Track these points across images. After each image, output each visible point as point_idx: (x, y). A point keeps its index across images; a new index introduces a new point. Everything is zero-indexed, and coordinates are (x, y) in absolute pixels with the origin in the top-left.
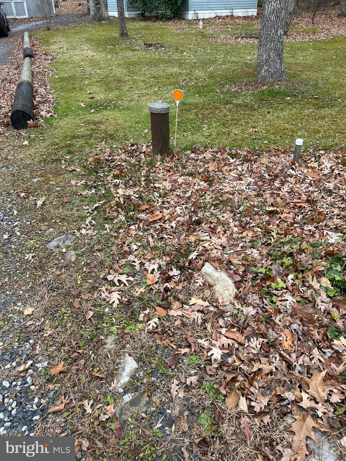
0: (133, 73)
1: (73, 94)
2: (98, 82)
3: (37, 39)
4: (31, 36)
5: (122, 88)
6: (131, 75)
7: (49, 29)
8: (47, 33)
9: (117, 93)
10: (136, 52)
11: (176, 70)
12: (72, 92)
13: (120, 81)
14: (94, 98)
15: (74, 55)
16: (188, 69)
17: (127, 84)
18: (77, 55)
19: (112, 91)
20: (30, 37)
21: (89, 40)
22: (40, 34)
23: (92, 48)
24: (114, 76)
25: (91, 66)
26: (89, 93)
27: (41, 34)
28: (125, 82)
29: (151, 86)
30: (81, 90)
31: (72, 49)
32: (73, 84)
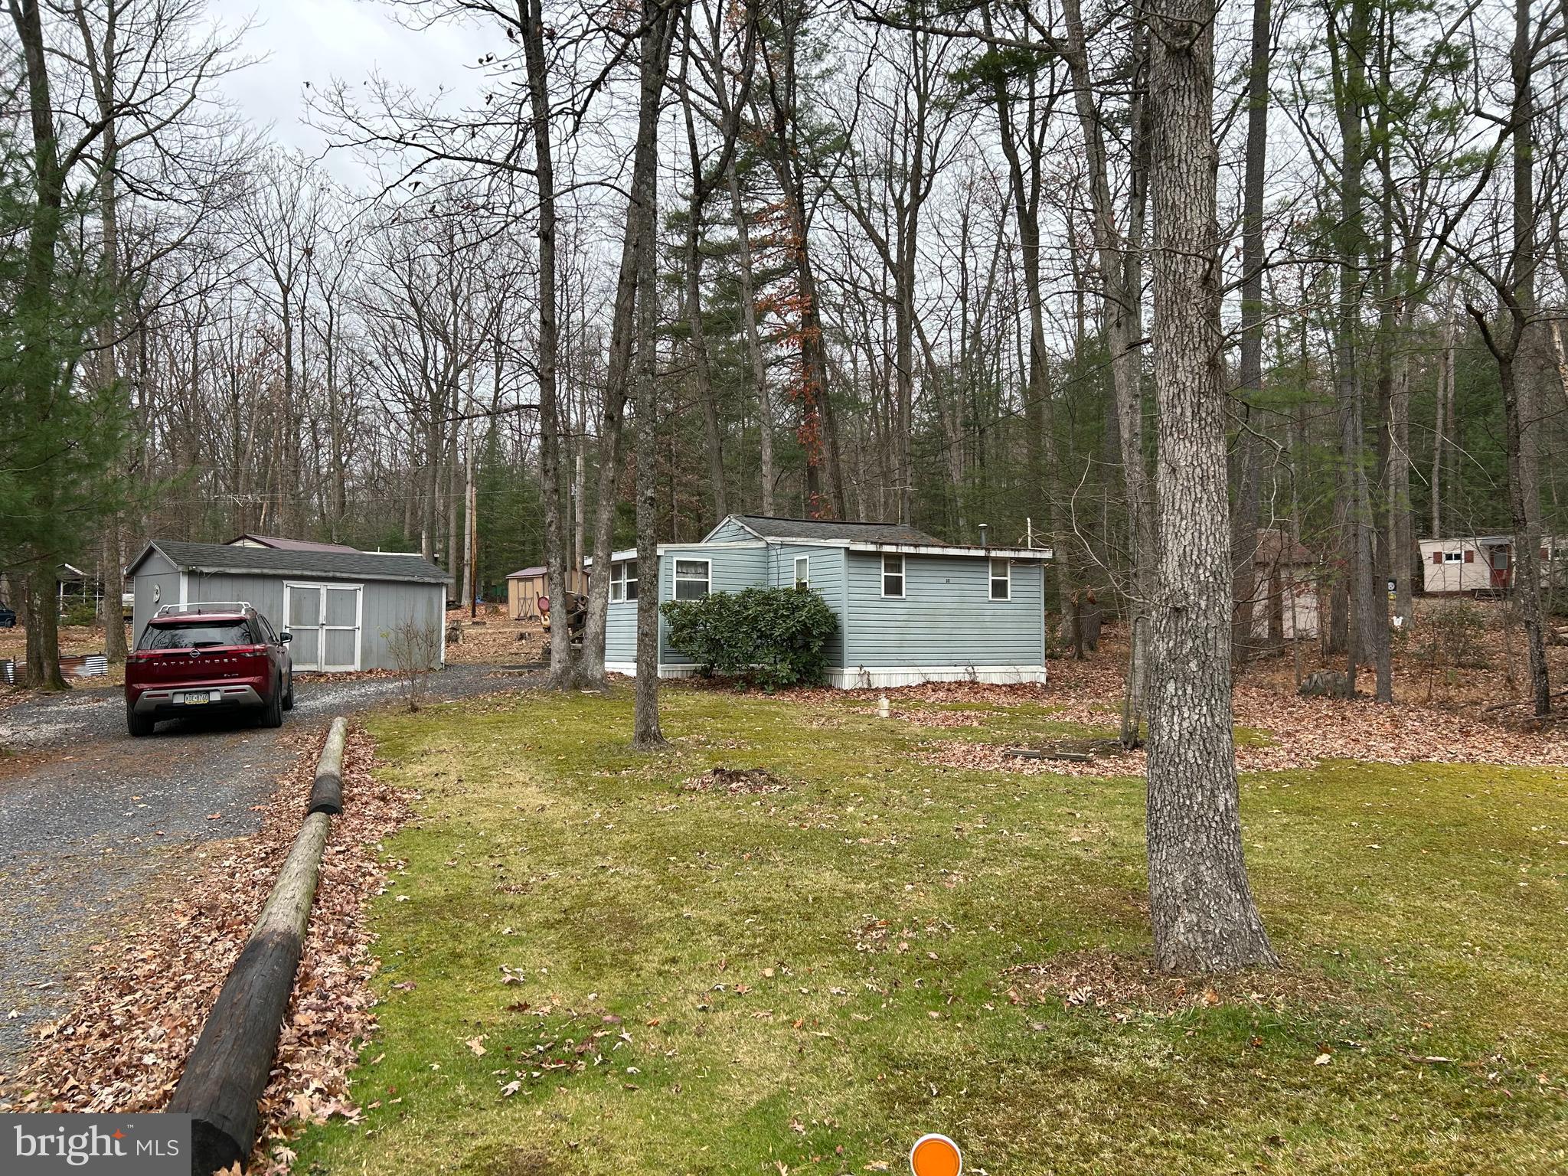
0: (678, 890)
1: (447, 987)
2: (548, 925)
3: (368, 740)
4: (353, 731)
5: (636, 957)
6: (672, 896)
7: (415, 709)
8: (405, 720)
9: (619, 984)
10: (685, 798)
11: (829, 878)
12: (447, 976)
13: (630, 926)
14: (526, 1006)
15: (479, 802)
16: (871, 880)
17: (659, 941)
18: (488, 803)
19: (600, 975)
20: (349, 732)
21: (535, 749)
22: (382, 726)
23: (539, 778)
24: (611, 901)
25: (532, 851)
26: (512, 983)
27: (386, 725)
28: (649, 930)
29: (748, 956)
30: (480, 963)
31: (474, 781)
32: (455, 937)
